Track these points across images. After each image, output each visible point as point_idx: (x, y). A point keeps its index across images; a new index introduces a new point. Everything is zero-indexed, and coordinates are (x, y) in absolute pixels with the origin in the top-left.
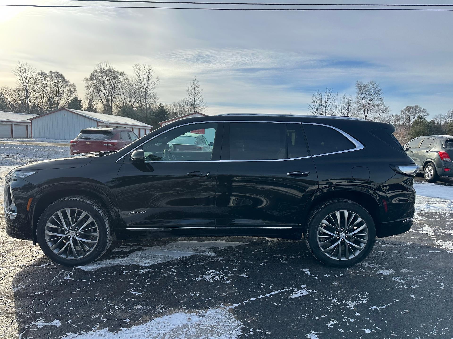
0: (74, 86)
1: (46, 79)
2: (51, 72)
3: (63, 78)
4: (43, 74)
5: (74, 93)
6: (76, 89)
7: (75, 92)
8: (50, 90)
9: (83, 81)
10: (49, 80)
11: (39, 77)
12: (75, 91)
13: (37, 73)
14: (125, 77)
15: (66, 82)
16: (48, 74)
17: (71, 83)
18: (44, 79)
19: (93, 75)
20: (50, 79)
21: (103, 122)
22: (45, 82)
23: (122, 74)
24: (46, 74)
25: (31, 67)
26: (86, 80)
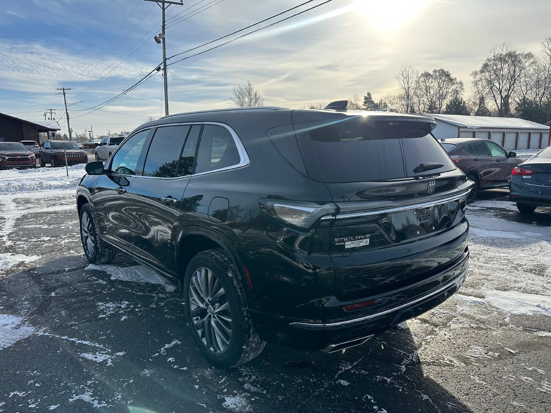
0: (461, 83)
1: (430, 80)
2: (435, 71)
3: (448, 75)
4: (427, 75)
5: (461, 93)
6: (464, 87)
7: (462, 91)
8: (433, 92)
9: (471, 75)
10: (433, 80)
11: (422, 79)
12: (462, 89)
13: (419, 75)
14: (532, 60)
15: (451, 80)
16: (432, 74)
17: (458, 80)
18: (427, 81)
19: (486, 66)
20: (435, 79)
21: (466, 127)
22: (428, 84)
23: (529, 56)
24: (429, 75)
25: (414, 69)
26: (475, 73)
